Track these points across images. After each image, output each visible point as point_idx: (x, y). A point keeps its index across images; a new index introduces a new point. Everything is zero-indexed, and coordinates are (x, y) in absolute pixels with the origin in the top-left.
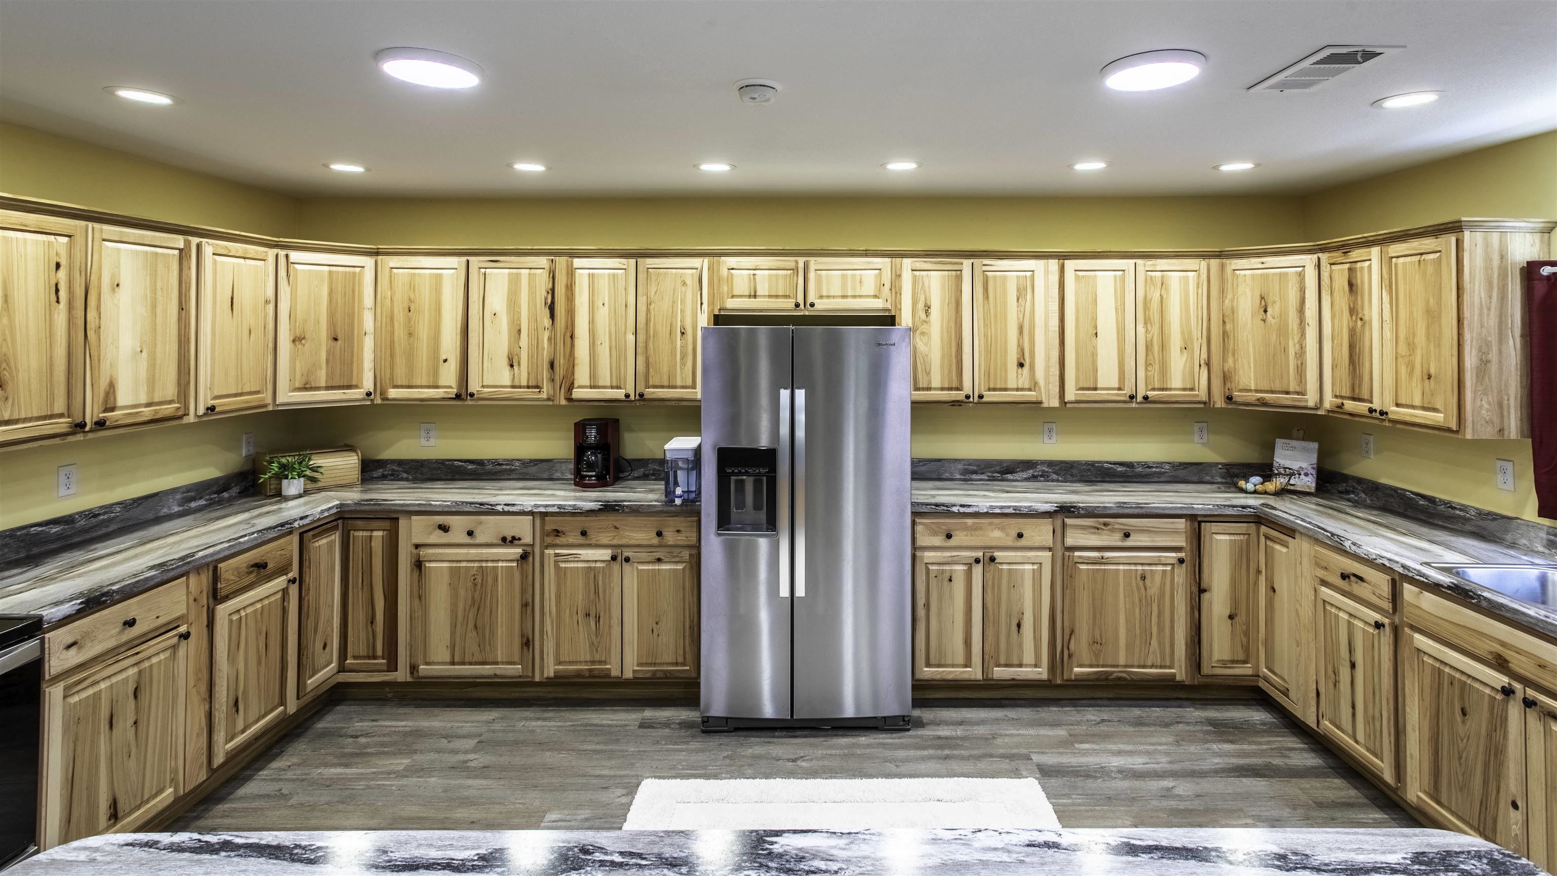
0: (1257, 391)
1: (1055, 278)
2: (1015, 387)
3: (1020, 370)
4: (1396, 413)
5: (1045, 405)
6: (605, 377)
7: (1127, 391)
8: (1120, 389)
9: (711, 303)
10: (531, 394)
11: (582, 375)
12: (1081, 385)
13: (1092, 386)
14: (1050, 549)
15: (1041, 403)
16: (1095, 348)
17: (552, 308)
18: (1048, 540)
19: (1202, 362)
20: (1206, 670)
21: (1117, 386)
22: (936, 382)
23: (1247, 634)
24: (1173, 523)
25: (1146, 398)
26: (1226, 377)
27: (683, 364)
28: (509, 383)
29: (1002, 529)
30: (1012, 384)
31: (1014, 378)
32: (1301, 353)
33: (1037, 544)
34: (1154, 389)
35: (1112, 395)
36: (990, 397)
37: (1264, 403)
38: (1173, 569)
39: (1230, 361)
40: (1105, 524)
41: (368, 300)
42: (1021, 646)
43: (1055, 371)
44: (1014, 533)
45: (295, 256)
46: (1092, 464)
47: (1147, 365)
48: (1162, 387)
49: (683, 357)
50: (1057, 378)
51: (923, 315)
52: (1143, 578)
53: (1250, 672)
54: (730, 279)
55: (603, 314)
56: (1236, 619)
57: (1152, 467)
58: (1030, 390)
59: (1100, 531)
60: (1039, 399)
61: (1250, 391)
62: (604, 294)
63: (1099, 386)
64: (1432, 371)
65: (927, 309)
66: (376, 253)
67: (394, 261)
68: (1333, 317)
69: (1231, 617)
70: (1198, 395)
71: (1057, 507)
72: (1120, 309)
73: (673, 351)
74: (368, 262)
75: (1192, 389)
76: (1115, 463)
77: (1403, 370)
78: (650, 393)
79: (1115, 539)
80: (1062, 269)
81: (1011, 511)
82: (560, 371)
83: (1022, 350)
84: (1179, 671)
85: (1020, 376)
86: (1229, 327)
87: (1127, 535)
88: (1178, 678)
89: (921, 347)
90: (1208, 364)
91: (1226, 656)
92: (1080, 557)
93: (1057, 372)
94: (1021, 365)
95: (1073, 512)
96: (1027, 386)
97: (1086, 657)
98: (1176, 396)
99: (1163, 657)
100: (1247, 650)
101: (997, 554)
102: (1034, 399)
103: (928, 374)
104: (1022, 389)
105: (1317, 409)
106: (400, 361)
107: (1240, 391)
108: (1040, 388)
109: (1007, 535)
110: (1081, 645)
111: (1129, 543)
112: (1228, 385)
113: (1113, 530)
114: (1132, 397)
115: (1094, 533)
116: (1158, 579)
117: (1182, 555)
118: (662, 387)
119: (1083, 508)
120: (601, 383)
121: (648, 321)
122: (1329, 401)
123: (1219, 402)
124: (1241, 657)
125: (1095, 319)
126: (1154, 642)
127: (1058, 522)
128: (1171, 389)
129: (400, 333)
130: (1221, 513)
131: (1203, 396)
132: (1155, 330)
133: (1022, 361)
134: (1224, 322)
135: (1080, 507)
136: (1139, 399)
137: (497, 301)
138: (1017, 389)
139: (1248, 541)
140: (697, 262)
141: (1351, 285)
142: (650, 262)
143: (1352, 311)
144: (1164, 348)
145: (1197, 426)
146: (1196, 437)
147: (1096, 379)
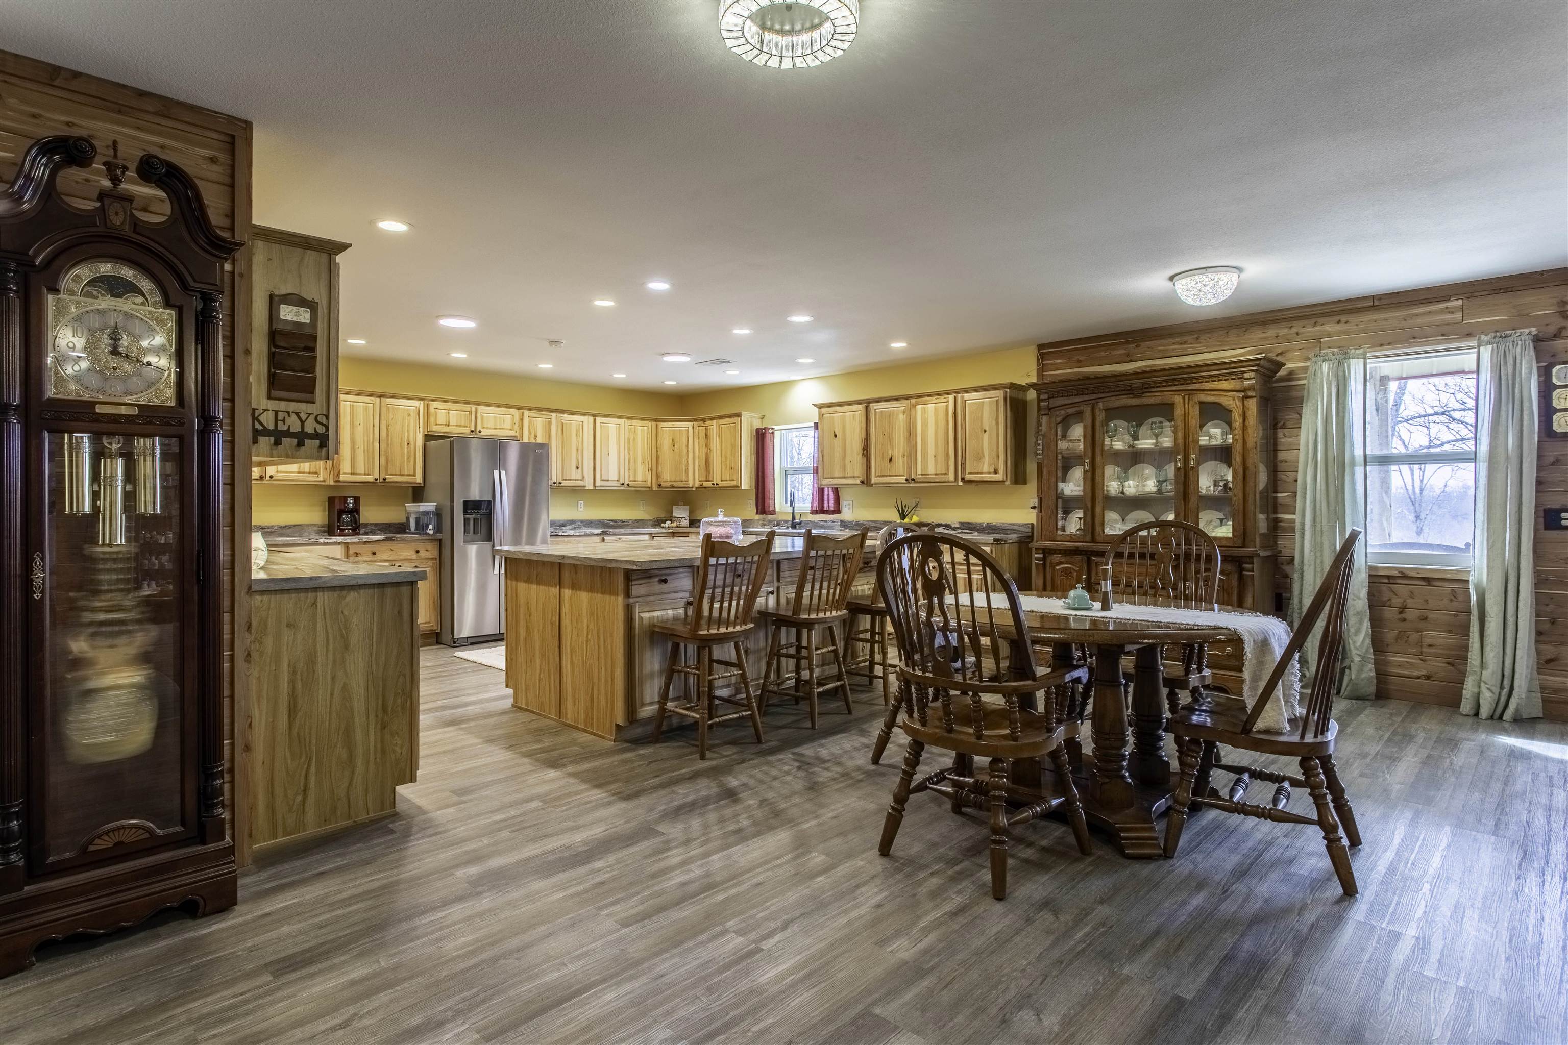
0: (670, 481)
1: (592, 425)
3: (576, 471)
5: (587, 488)
6: (361, 468)
7: (622, 482)
8: (618, 481)
10: (313, 477)
11: (345, 466)
12: (603, 479)
13: (607, 479)
16: (607, 460)
19: (649, 469)
21: (617, 479)
25: (627, 486)
26: (658, 476)
27: (409, 461)
28: (296, 470)
30: (573, 478)
31: (574, 474)
32: (687, 465)
34: (631, 481)
36: (564, 484)
37: (673, 487)
39: (660, 468)
43: (592, 473)
47: (629, 470)
48: (634, 480)
49: (409, 458)
50: (592, 476)
54: (435, 414)
57: (624, 522)
58: (581, 481)
60: (585, 486)
61: (667, 481)
62: (360, 418)
63: (611, 480)
65: (535, 437)
68: (699, 448)
70: (648, 485)
71: (601, 532)
72: (618, 442)
73: (403, 454)
75: (646, 481)
78: (390, 478)
80: (595, 421)
81: (583, 534)
83: (578, 462)
85: (576, 474)
86: (659, 453)
90: (651, 470)
94: (577, 469)
95: (608, 533)
96: (580, 478)
98: (640, 484)
102: (583, 486)
104: (578, 480)
105: (691, 488)
107: (664, 482)
108: (585, 480)
112: (659, 480)
114: (622, 485)
118: (396, 475)
120: (358, 472)
121: (388, 435)
122: (696, 483)
123: (655, 488)
125: (608, 447)
128: (637, 481)
131: (650, 485)
132: (632, 452)
133: (577, 466)
134: (657, 451)
138: (576, 480)
140: (416, 403)
141: (706, 435)
142: (389, 400)
143: (707, 446)
144: (635, 460)
145: (641, 502)
146: (641, 508)
147: (610, 476)
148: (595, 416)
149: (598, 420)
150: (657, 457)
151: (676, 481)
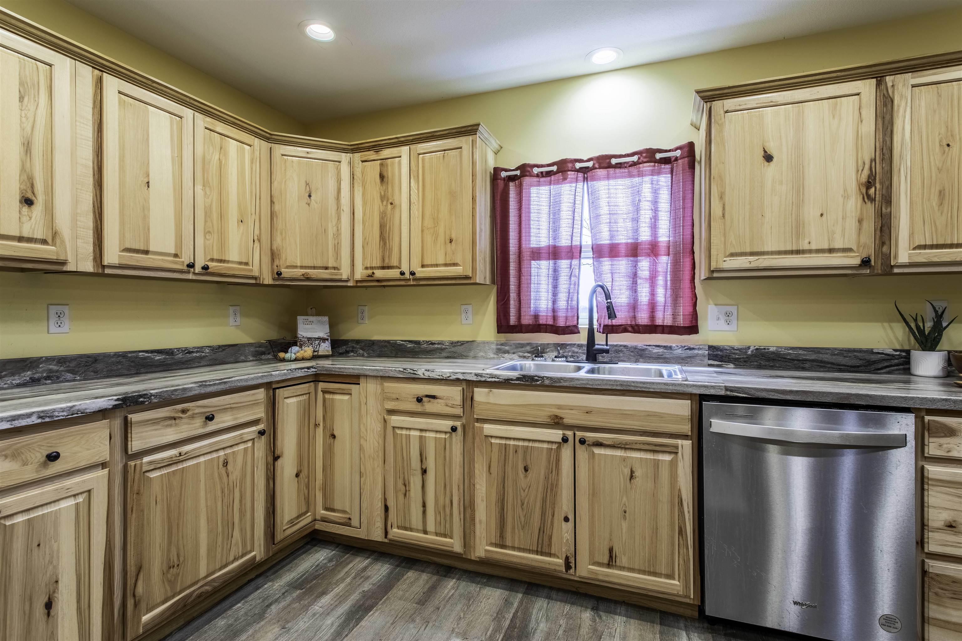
0: (302, 267)
2: (18, 234)
3: (25, 209)
4: (421, 272)
5: (70, 267)
7: (186, 258)
8: (176, 256)
12: (128, 246)
13: (142, 248)
14: (103, 465)
15: (64, 263)
18: (100, 453)
19: (256, 238)
20: (278, 538)
21: (173, 252)
23: (308, 485)
24: (253, 394)
25: (205, 268)
26: (274, 255)
29: (15, 455)
30: (8, 230)
31: (15, 221)
32: (338, 235)
33: (83, 463)
34: (212, 260)
35: (168, 261)
37: (308, 279)
38: (253, 444)
39: (279, 239)
40: (184, 411)
43: (89, 222)
44: (40, 456)
46: (124, 355)
47: (207, 232)
48: (220, 258)
50: (91, 233)
52: (226, 464)
56: (301, 476)
57: (193, 352)
58: (44, 242)
59: (177, 421)
60: (62, 257)
61: (296, 267)
63: (151, 249)
64: (454, 236)
68: (365, 203)
69: (297, 475)
70: (252, 270)
71: (118, 400)
72: (177, 161)
75: (247, 264)
76: (152, 352)
77: (429, 239)
79: (196, 427)
80: (98, 83)
81: (34, 420)
83: (31, 180)
84: (258, 551)
85: (25, 219)
86: (277, 207)
87: (209, 419)
88: (257, 558)
90: (259, 241)
91: (294, 515)
92: (151, 463)
93: (90, 224)
94: (28, 202)
95: (143, 403)
96: (39, 235)
97: (158, 592)
98: (233, 269)
99: (244, 545)
100: (307, 501)
102: (54, 257)
104: (30, 240)
105: (346, 281)
107: (288, 267)
108: (63, 242)
109: (25, 464)
110: (152, 581)
111: (212, 427)
112: (276, 262)
113: (193, 417)
114: (191, 266)
115: (171, 426)
116: (239, 460)
117: (261, 427)
119: (155, 396)
122: (360, 273)
123: (269, 278)
124: (304, 508)
125: (146, 164)
126: (236, 532)
127: (118, 423)
128: (228, 262)
130: (293, 376)
131: (256, 273)
133: (29, 195)
134: (272, 202)
135: (152, 395)
136: (198, 269)
138: (20, 239)
139: (309, 399)
141: (382, 177)
143: (383, 198)
144: (222, 216)
145: (231, 309)
146: (231, 320)
147: (147, 240)
148: (101, 67)
149: (110, 82)
150: (272, 215)
151: (314, 268)
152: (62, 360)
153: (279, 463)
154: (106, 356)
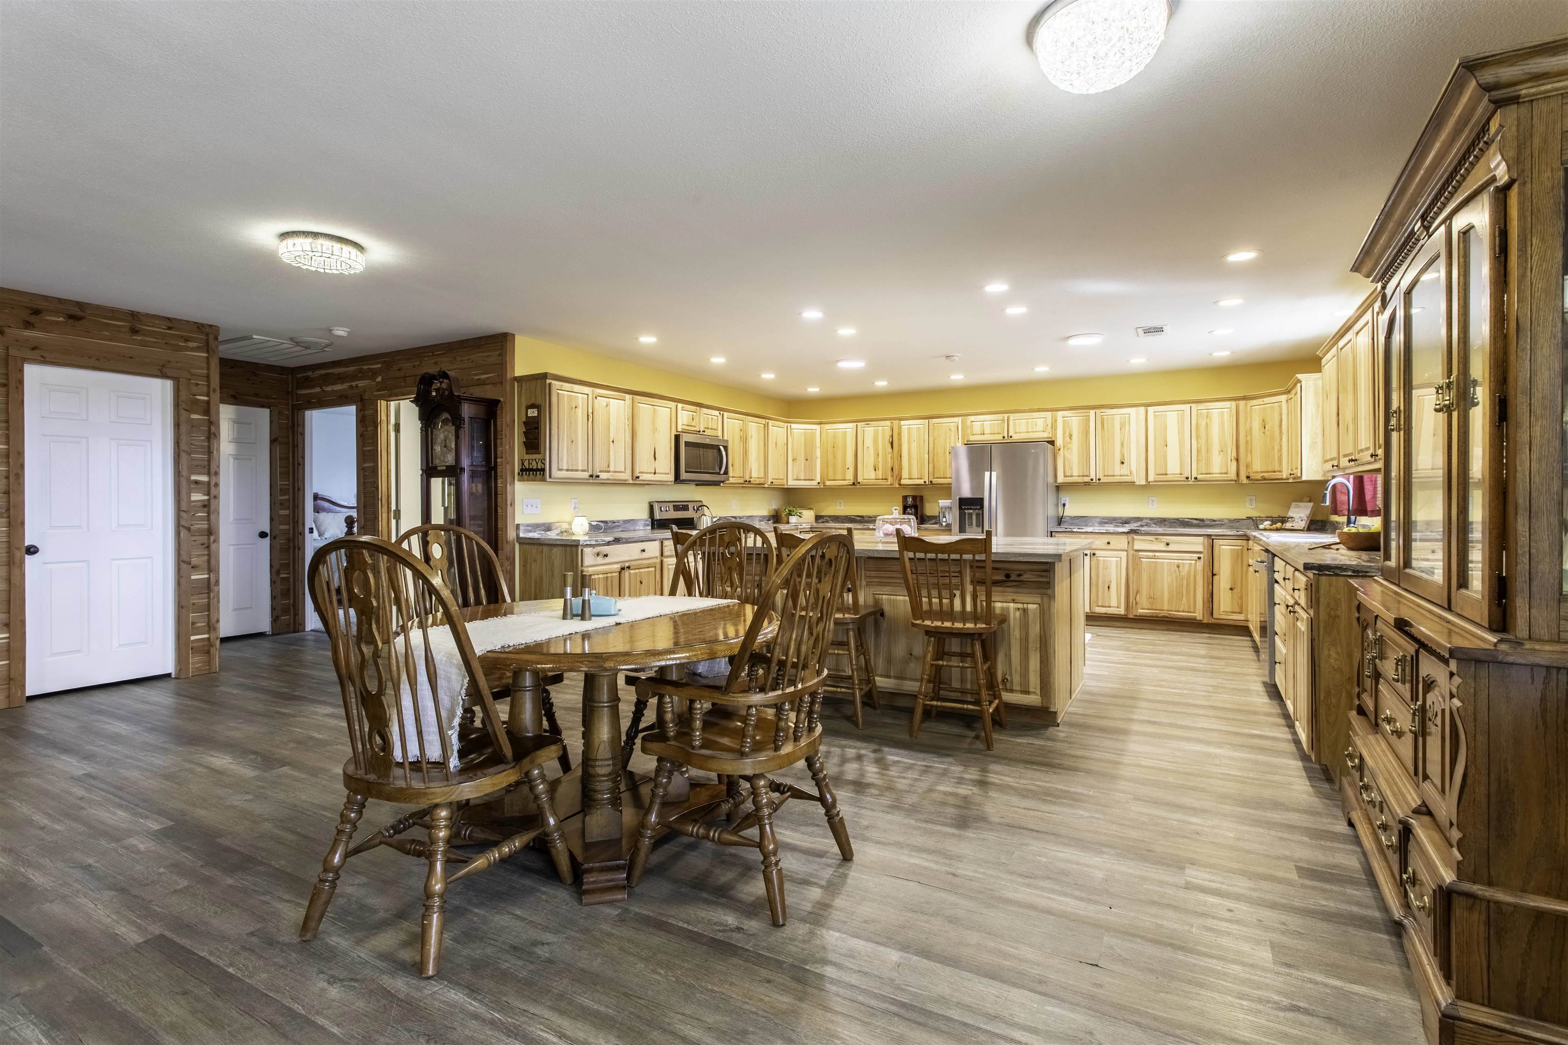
0: (1261, 472)
1: (1143, 417)
2: (1119, 474)
3: (1122, 466)
5: (1136, 483)
6: (915, 474)
7: (1186, 475)
8: (1180, 474)
9: (963, 438)
10: (884, 482)
11: (905, 474)
12: (1158, 473)
13: (1164, 473)
14: (1126, 550)
15: (1134, 482)
16: (1166, 452)
17: (892, 444)
18: (1125, 546)
19: (1233, 458)
20: (1215, 616)
21: (1179, 472)
22: (1075, 473)
23: (1241, 598)
24: (1196, 539)
25: (1198, 479)
26: (1246, 466)
27: (951, 467)
28: (874, 477)
29: (1100, 540)
30: (1117, 473)
31: (1119, 470)
32: (1280, 449)
33: (1118, 548)
34: (1201, 474)
35: (1177, 477)
36: (1105, 479)
37: (1265, 479)
38: (1195, 563)
39: (1249, 458)
40: (1156, 539)
41: (818, 444)
42: (1110, 597)
44: (1106, 542)
45: (793, 426)
47: (1198, 461)
48: (1208, 473)
49: (951, 464)
50: (1144, 470)
51: (1068, 439)
52: (1178, 567)
53: (1243, 618)
54: (972, 426)
55: (914, 445)
56: (1235, 590)
58: (1128, 476)
59: (1153, 542)
61: (1258, 472)
62: (915, 436)
63: (1169, 473)
65: (1071, 436)
66: (821, 423)
67: (827, 427)
69: (1231, 589)
70: (1230, 477)
71: (1128, 531)
72: (1181, 432)
73: (947, 461)
74: (817, 427)
75: (1225, 474)
78: (935, 481)
79: (1162, 547)
80: (1146, 414)
81: (1104, 531)
82: (896, 472)
83: (1123, 455)
84: (1199, 615)
85: (1122, 469)
86: (1249, 438)
87: (1168, 544)
88: (1198, 618)
89: (1068, 455)
90: (1237, 459)
91: (1228, 609)
92: (1142, 555)
93: (1144, 467)
94: (1123, 463)
95: (1138, 533)
96: (1126, 474)
97: (1145, 605)
98: (1215, 477)
99: (1189, 607)
100: (1241, 607)
101: (1097, 552)
102: (1130, 480)
103: (1071, 469)
104: (1123, 476)
106: (831, 470)
107: (1254, 472)
108: (1134, 475)
109: (1102, 543)
110: (1143, 599)
111: (1169, 549)
112: (1249, 470)
113: (1161, 542)
114: (1189, 478)
115: (1150, 544)
116: (1187, 568)
117: (1203, 554)
118: (941, 478)
119: (1144, 532)
120: (913, 477)
121: (934, 448)
123: (1243, 480)
124: (1237, 610)
125: (1166, 437)
126: (1184, 599)
127: (1129, 537)
128: (1213, 474)
129: (830, 457)
131: (1235, 477)
132: (1203, 441)
133: (1123, 461)
135: (1141, 531)
136: (1193, 479)
137: (869, 442)
138: (1121, 476)
139: (1242, 550)
140: (956, 419)
141: (1291, 410)
142: (935, 421)
144: (1208, 451)
145: (1248, 498)
146: (1248, 505)
147: (1166, 470)
148: (1147, 405)
149: (1151, 410)
151: (1268, 472)
152: (1151, 519)
153: (1215, 577)
154: (1170, 519)
